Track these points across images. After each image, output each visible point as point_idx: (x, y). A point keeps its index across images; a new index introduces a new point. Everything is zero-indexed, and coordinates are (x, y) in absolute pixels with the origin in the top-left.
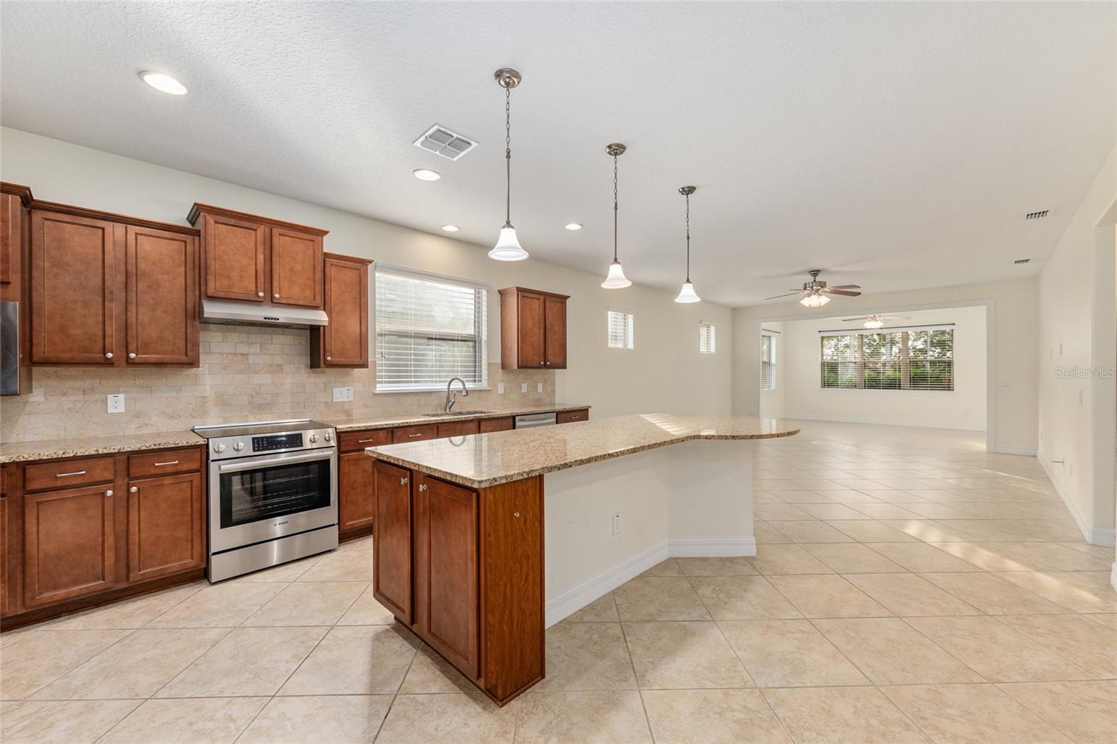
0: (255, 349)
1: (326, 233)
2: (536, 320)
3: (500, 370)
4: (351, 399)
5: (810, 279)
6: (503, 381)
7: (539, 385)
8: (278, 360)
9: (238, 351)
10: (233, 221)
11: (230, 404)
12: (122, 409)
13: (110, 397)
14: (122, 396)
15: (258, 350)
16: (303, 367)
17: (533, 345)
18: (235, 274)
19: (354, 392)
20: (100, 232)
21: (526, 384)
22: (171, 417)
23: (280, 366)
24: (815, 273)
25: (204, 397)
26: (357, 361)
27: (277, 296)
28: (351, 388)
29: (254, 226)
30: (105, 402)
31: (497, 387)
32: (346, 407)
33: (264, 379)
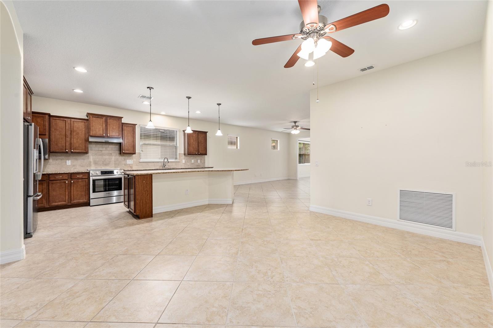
0: (104, 149)
1: (122, 118)
2: (195, 139)
3: (183, 155)
4: (132, 163)
5: (294, 124)
6: (184, 159)
7: (198, 160)
8: (111, 152)
9: (99, 150)
10: (97, 116)
11: (97, 164)
12: (70, 164)
13: (67, 161)
14: (70, 161)
15: (105, 149)
16: (118, 154)
17: (193, 148)
18: (97, 130)
19: (133, 161)
20: (65, 121)
21: (193, 160)
22: (82, 166)
23: (111, 154)
24: (295, 122)
25: (91, 162)
26: (132, 152)
27: (108, 135)
28: (132, 160)
29: (102, 117)
30: (66, 162)
31: (182, 161)
32: (131, 165)
33: (107, 157)
